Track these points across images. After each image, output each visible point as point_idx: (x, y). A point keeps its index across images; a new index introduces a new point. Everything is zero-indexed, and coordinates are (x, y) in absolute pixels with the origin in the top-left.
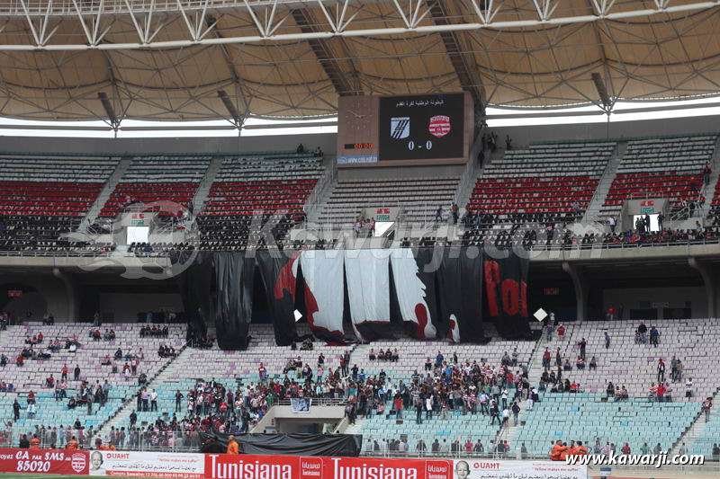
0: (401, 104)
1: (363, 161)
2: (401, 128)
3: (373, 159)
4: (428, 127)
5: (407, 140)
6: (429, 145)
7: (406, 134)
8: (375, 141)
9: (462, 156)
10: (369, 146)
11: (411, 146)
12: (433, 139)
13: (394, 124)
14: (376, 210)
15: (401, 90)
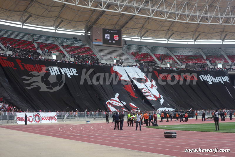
0: (108, 31)
1: (99, 44)
2: (107, 37)
3: (101, 44)
4: (114, 38)
5: (109, 40)
6: (114, 42)
7: (109, 38)
8: (102, 39)
9: (121, 45)
10: (100, 40)
11: (110, 41)
12: (115, 40)
13: (106, 35)
14: (114, 57)
15: (107, 27)
